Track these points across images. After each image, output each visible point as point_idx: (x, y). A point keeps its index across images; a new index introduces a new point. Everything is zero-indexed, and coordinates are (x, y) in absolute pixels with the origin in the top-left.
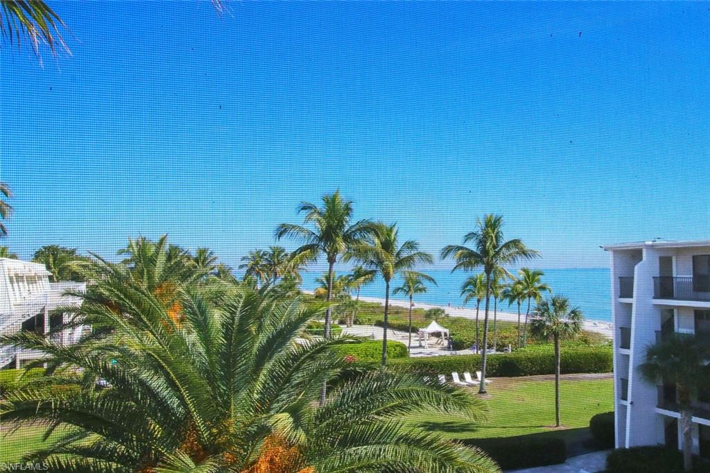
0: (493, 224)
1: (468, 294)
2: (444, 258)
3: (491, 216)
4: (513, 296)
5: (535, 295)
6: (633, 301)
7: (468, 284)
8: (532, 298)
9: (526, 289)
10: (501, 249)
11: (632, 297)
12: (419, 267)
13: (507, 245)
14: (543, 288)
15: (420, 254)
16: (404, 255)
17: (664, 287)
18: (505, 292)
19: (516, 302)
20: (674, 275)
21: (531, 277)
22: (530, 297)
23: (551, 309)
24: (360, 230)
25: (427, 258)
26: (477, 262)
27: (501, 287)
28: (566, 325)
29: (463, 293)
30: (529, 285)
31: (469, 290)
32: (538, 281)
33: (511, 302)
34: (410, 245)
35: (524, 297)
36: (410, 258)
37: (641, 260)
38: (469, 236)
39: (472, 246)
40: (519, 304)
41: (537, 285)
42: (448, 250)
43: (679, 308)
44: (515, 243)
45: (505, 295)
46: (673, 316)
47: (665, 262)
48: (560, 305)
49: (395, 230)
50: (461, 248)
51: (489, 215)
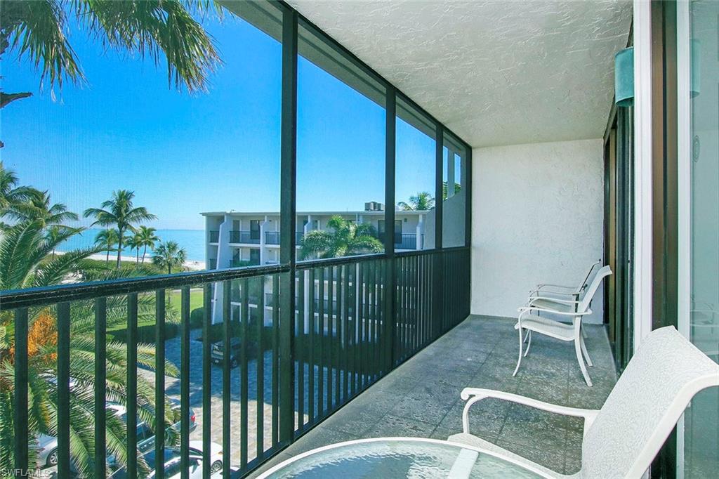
0: (125, 197)
1: (101, 242)
2: (87, 216)
3: (124, 191)
4: (134, 243)
5: (150, 243)
6: (219, 244)
7: (101, 236)
8: (147, 246)
9: (143, 239)
10: (130, 213)
11: (218, 242)
12: (67, 223)
13: (135, 211)
14: (155, 239)
15: (67, 213)
16: (54, 213)
17: (235, 237)
18: (128, 241)
19: (136, 248)
20: (240, 230)
21: (147, 232)
22: (146, 244)
23: (167, 249)
24: (21, 194)
25: (74, 217)
26: (112, 221)
27: (126, 238)
28: (176, 259)
29: (97, 241)
30: (146, 237)
31: (102, 240)
32: (152, 234)
33: (133, 247)
34: (58, 207)
35: (141, 245)
36: (59, 216)
37: (224, 221)
38: (106, 204)
39: (109, 210)
40: (138, 249)
41: (151, 237)
42: (89, 212)
43: (242, 247)
44: (142, 210)
45: (129, 243)
46: (239, 252)
47: (236, 223)
48: (172, 247)
49: (46, 196)
50: (101, 211)
51: (122, 191)
